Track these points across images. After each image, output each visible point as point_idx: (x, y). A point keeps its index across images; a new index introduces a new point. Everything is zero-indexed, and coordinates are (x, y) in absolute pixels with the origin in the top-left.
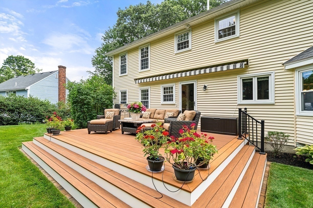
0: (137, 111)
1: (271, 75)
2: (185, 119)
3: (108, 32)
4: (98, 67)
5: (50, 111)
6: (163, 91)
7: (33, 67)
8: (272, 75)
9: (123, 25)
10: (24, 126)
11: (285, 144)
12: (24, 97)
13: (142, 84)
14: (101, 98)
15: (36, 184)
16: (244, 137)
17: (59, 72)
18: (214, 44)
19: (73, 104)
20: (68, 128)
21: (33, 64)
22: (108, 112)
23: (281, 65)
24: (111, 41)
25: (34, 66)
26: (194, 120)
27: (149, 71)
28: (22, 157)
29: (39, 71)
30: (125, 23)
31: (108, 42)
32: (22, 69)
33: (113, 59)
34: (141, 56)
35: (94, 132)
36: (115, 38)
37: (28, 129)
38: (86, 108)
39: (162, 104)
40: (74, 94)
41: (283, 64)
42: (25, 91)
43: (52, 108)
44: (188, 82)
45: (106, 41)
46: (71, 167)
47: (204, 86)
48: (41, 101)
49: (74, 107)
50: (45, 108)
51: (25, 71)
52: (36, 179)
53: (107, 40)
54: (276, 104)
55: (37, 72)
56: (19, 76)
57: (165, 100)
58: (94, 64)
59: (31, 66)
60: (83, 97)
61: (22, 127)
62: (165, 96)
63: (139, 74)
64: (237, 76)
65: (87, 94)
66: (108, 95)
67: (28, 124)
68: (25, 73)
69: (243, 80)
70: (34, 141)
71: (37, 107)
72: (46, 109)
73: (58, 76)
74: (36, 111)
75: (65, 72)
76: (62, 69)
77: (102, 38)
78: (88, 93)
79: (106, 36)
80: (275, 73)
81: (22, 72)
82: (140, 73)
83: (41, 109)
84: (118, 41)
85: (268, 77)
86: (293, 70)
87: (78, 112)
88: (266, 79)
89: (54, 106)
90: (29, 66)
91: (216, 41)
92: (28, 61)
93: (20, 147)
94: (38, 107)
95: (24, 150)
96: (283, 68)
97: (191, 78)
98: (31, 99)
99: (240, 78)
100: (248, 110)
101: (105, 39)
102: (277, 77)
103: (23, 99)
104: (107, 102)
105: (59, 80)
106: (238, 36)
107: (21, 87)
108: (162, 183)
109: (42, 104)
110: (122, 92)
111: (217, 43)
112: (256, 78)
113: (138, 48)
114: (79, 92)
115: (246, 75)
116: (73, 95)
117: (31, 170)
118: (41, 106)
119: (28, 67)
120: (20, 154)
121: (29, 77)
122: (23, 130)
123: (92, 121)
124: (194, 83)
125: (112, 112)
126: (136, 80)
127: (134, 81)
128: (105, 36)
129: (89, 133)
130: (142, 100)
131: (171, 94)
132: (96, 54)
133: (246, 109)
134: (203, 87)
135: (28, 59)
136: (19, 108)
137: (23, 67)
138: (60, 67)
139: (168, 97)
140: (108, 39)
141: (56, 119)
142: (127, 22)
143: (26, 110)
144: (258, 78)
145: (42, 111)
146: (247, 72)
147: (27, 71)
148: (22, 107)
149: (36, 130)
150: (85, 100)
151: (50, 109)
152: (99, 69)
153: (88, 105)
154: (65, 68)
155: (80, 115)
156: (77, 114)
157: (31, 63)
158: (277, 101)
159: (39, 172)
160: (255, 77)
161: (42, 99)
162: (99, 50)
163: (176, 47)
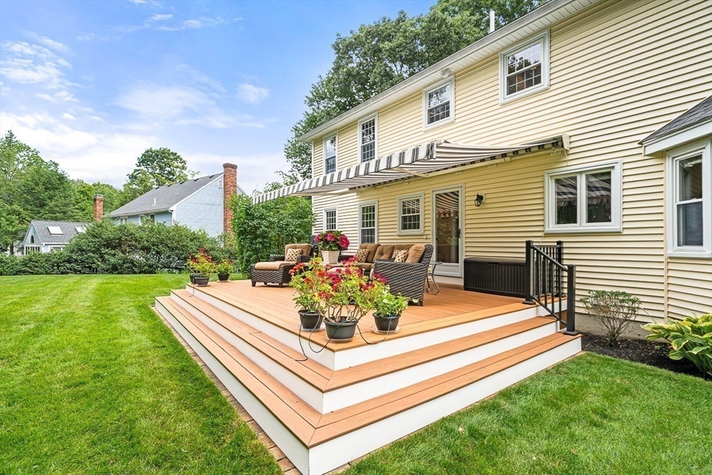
0: (331, 247)
1: (613, 167)
2: (405, 260)
3: (317, 86)
4: (295, 162)
5: (206, 251)
6: (402, 208)
7: (183, 168)
8: (618, 168)
9: (345, 70)
10: (165, 276)
11: (631, 319)
12: (165, 224)
13: (362, 196)
14: (287, 225)
15: (164, 347)
16: (535, 299)
17: (224, 176)
18: (498, 106)
19: (239, 236)
20: (223, 277)
21: (184, 162)
22: (290, 250)
23: (636, 145)
24: (323, 105)
25: (185, 166)
26: (420, 262)
28: (153, 316)
29: (193, 175)
30: (350, 65)
31: (318, 108)
32: (166, 172)
33: (313, 147)
34: (361, 138)
35: (263, 284)
36: (331, 99)
37: (169, 280)
38: (260, 243)
39: (399, 236)
40: (241, 217)
41: (641, 143)
42: (167, 213)
43: (210, 245)
44: (447, 189)
45: (313, 107)
46: (212, 329)
47: (478, 196)
48: (192, 231)
49: (240, 241)
50: (198, 244)
51: (170, 177)
52: (165, 342)
53: (315, 104)
54: (626, 232)
55: (189, 178)
56: (160, 187)
57: (404, 227)
58: (289, 156)
59: (180, 165)
60: (255, 222)
61: (161, 277)
62: (404, 219)
64: (545, 173)
65: (262, 217)
66: (300, 218)
67: (172, 273)
68: (170, 179)
69: (557, 181)
70: (172, 296)
71: (185, 243)
72: (199, 247)
73: (223, 183)
74: (183, 251)
75: (234, 175)
76: (230, 168)
77: (306, 99)
78: (263, 215)
79: (313, 95)
80: (624, 163)
81: (166, 178)
83: (193, 246)
84: (338, 104)
85: (609, 173)
86: (661, 155)
87: (247, 251)
88: (606, 178)
89: (213, 241)
90: (177, 167)
91: (501, 101)
92: (177, 158)
93: (153, 304)
94: (187, 242)
95: (157, 309)
96: (641, 150)
98: (177, 228)
99: (551, 176)
100: (565, 245)
101: (311, 102)
102: (626, 173)
103: (163, 227)
104: (298, 232)
105: (225, 192)
106: (546, 86)
107: (162, 208)
108: (308, 342)
109: (194, 238)
110: (327, 213)
111: (503, 105)
112: (584, 176)
113: (357, 124)
114: (249, 214)
115: (563, 171)
116: (239, 219)
117: (161, 331)
118: (192, 240)
119: (175, 169)
120: (150, 312)
121: (176, 188)
122: (162, 282)
123: (259, 265)
124: (460, 189)
125: (297, 250)
128: (311, 96)
129: (254, 285)
130: (363, 227)
131: (416, 214)
132: (293, 134)
133: (559, 243)
134: (476, 197)
135: (176, 154)
136: (158, 245)
137: (168, 169)
138: (226, 166)
139: (410, 221)
140: (317, 101)
141: (203, 259)
142: (355, 62)
143: (168, 247)
144: (588, 177)
145: (194, 249)
146: (565, 164)
147: (174, 175)
148: (162, 243)
149: (180, 282)
150: (258, 228)
151: (207, 246)
152: (299, 165)
153: (264, 237)
154: (234, 167)
155: (250, 256)
156: (246, 255)
157: (181, 159)
158: (626, 225)
159: (171, 334)
160: (581, 173)
161: (194, 228)
162: (299, 126)
163: (425, 116)
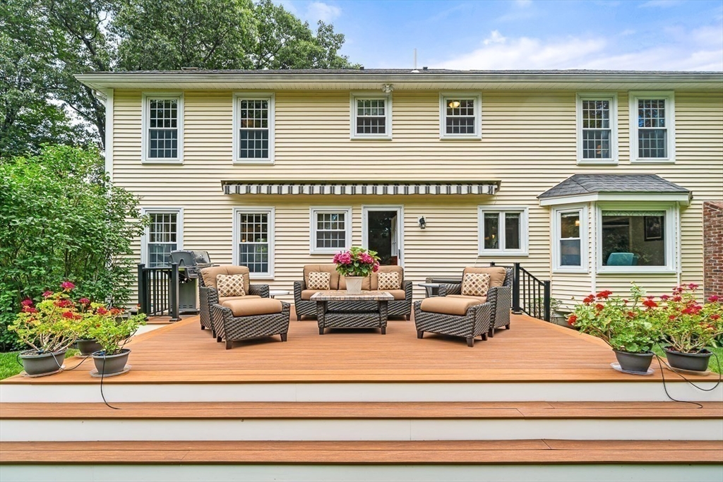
1: (523, 211)
6: (316, 222)
8: (527, 211)
13: (238, 198)
18: (438, 140)
22: (223, 276)
23: (535, 198)
27: (272, 165)
34: (240, 119)
39: (312, 255)
41: (538, 198)
44: (382, 207)
47: (423, 219)
54: (530, 256)
57: (319, 244)
62: (319, 235)
63: (232, 167)
64: (478, 207)
69: (486, 215)
80: (530, 209)
82: (235, 165)
85: (518, 214)
86: (548, 207)
88: (515, 217)
91: (441, 136)
96: (538, 203)
97: (397, 199)
99: (481, 211)
106: (479, 137)
110: (153, 215)
111: (443, 140)
112: (504, 214)
113: (230, 96)
115: (491, 207)
124: (398, 210)
126: (227, 183)
127: (220, 185)
130: (242, 241)
131: (338, 230)
139: (328, 237)
144: (506, 214)
146: (493, 203)
158: (531, 252)
160: (502, 211)
163: (353, 125)
